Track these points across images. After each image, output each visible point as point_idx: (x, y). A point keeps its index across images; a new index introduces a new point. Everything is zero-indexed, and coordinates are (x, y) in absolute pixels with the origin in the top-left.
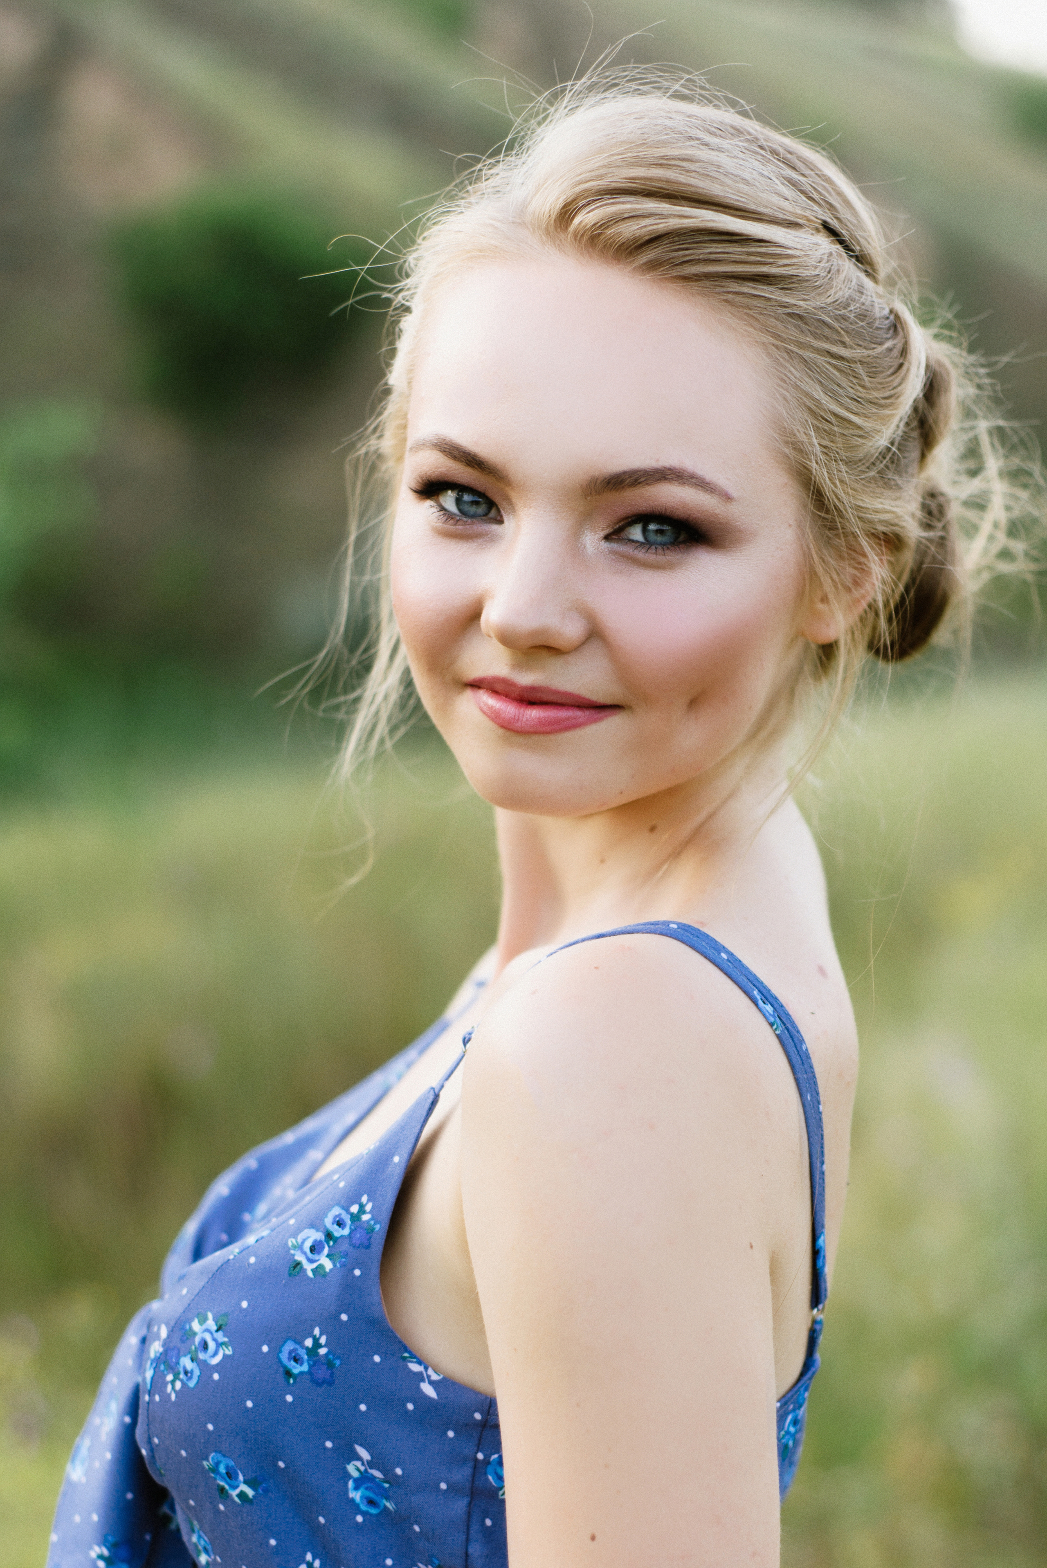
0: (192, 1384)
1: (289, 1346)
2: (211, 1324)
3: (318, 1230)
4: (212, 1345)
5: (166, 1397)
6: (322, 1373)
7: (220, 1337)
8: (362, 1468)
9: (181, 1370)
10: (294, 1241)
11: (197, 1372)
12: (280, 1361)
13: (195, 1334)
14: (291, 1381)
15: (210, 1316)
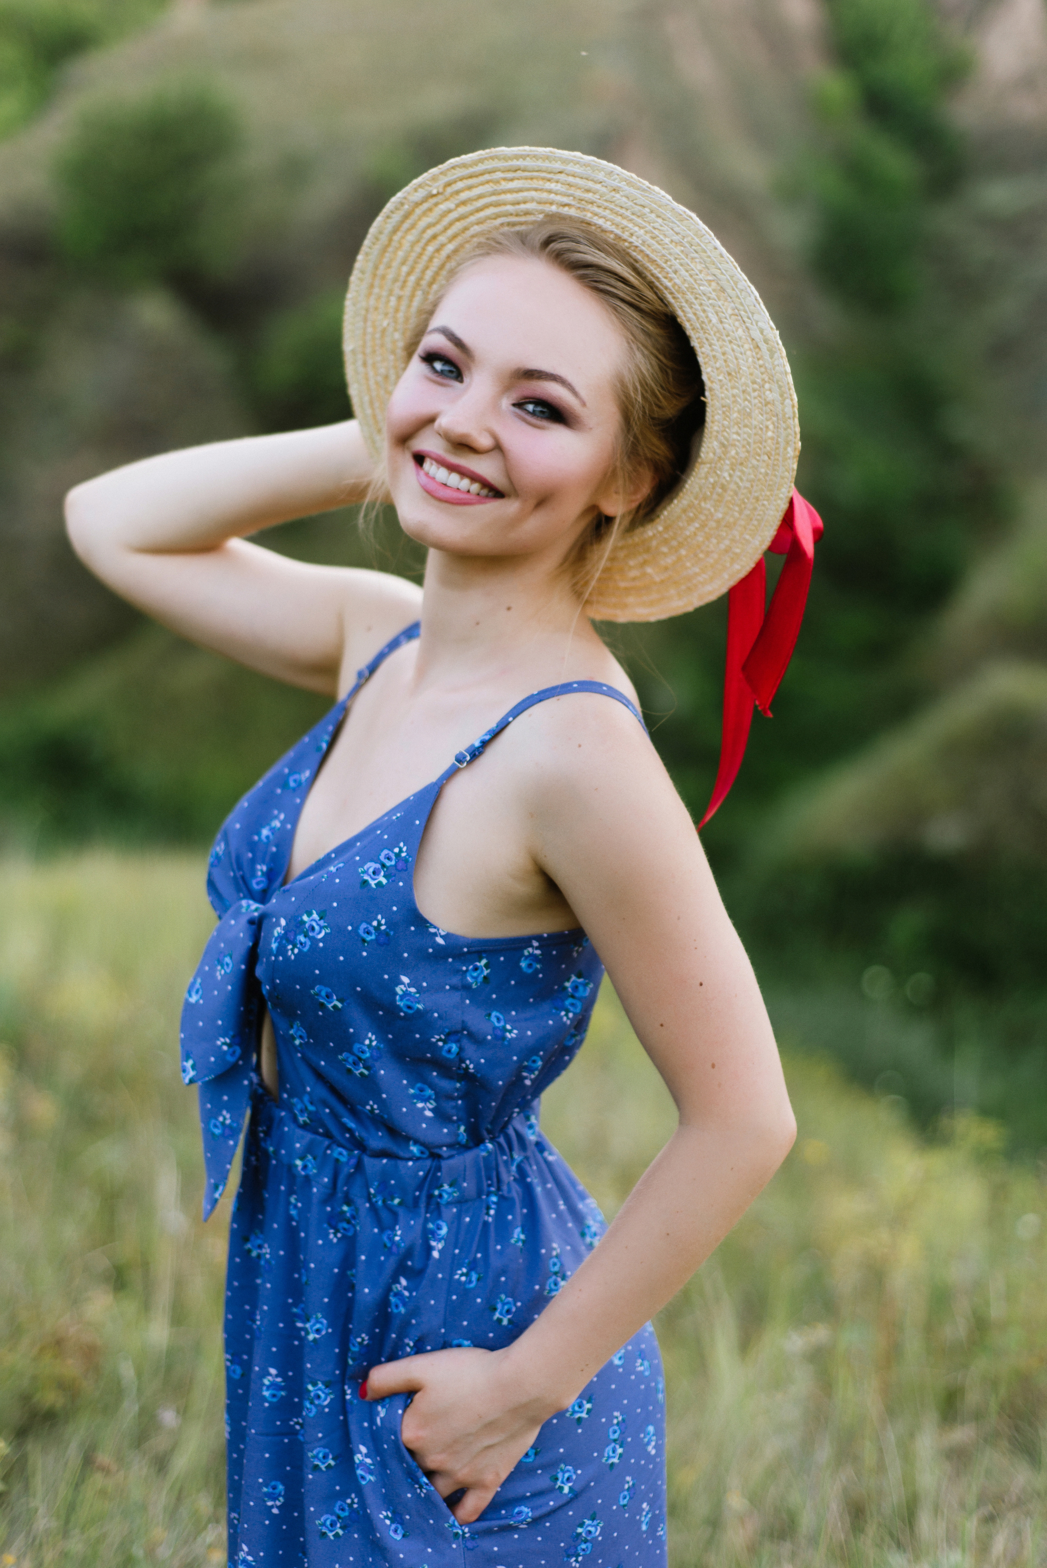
0: (305, 949)
1: (364, 926)
2: (315, 916)
3: (376, 863)
4: (317, 928)
5: (287, 958)
6: (382, 939)
7: (322, 923)
8: (404, 989)
9: (298, 942)
10: (363, 870)
11: (309, 943)
12: (358, 935)
13: (305, 923)
14: (366, 944)
15: (314, 912)
